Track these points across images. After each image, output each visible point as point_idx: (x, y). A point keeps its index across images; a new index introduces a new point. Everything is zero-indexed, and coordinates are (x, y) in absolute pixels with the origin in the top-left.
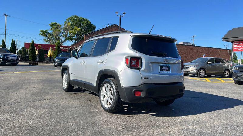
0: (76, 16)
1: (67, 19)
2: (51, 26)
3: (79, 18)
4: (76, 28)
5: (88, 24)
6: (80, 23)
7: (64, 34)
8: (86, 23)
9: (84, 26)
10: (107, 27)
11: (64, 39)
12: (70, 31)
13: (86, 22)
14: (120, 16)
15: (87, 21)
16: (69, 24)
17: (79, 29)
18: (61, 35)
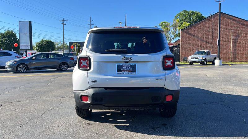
0: (185, 11)
1: (176, 15)
2: (161, 26)
3: (188, 12)
4: (184, 23)
5: (198, 16)
6: (190, 17)
7: (173, 31)
8: (196, 17)
9: (194, 20)
10: (209, 17)
11: (173, 36)
12: (179, 28)
13: (196, 14)
14: (220, 1)
15: (198, 14)
16: (177, 20)
17: (187, 25)
18: (169, 33)
